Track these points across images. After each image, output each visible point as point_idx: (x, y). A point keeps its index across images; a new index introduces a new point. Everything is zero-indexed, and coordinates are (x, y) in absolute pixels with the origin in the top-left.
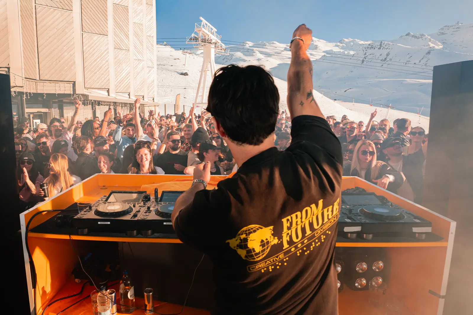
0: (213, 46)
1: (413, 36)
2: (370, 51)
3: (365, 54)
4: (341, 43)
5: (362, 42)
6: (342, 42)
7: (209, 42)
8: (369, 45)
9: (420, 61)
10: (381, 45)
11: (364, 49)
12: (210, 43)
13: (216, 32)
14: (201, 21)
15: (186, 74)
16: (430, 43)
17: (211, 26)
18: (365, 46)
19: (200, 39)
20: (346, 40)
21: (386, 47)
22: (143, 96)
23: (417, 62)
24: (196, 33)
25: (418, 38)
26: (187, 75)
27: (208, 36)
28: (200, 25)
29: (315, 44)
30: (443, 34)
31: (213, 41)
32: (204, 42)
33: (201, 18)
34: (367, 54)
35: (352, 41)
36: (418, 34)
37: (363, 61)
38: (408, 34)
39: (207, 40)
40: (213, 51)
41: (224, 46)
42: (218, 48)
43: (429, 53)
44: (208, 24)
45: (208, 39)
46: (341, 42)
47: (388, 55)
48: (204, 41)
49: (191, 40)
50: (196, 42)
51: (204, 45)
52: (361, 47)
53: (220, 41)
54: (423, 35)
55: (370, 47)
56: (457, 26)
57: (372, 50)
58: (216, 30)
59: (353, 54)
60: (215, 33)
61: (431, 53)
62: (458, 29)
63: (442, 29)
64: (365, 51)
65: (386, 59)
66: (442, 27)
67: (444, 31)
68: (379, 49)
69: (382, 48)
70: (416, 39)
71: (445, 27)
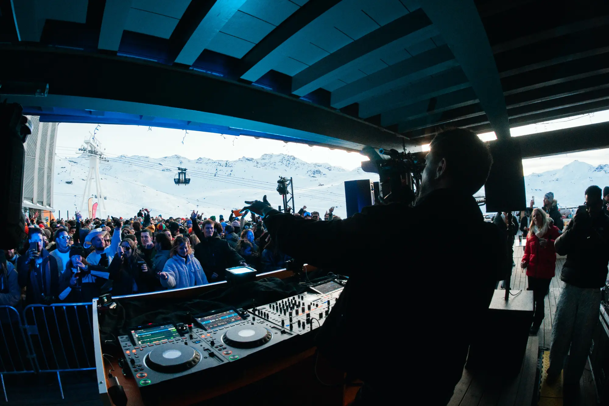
0: (98, 157)
1: (247, 159)
2: (219, 168)
4: (199, 160)
10: (227, 164)
11: (215, 166)
12: (96, 154)
15: (71, 183)
16: (257, 165)
18: (216, 164)
19: (87, 150)
21: (230, 166)
27: (95, 148)
30: (264, 159)
31: (99, 153)
32: (91, 153)
34: (218, 170)
36: (249, 158)
37: (215, 175)
38: (243, 158)
39: (94, 152)
47: (232, 171)
49: (80, 150)
51: (91, 155)
52: (213, 165)
54: (252, 159)
55: (219, 164)
57: (222, 167)
64: (216, 168)
65: (230, 174)
66: (263, 154)
67: (264, 157)
68: (226, 166)
69: (227, 166)
70: (249, 161)
71: (265, 154)
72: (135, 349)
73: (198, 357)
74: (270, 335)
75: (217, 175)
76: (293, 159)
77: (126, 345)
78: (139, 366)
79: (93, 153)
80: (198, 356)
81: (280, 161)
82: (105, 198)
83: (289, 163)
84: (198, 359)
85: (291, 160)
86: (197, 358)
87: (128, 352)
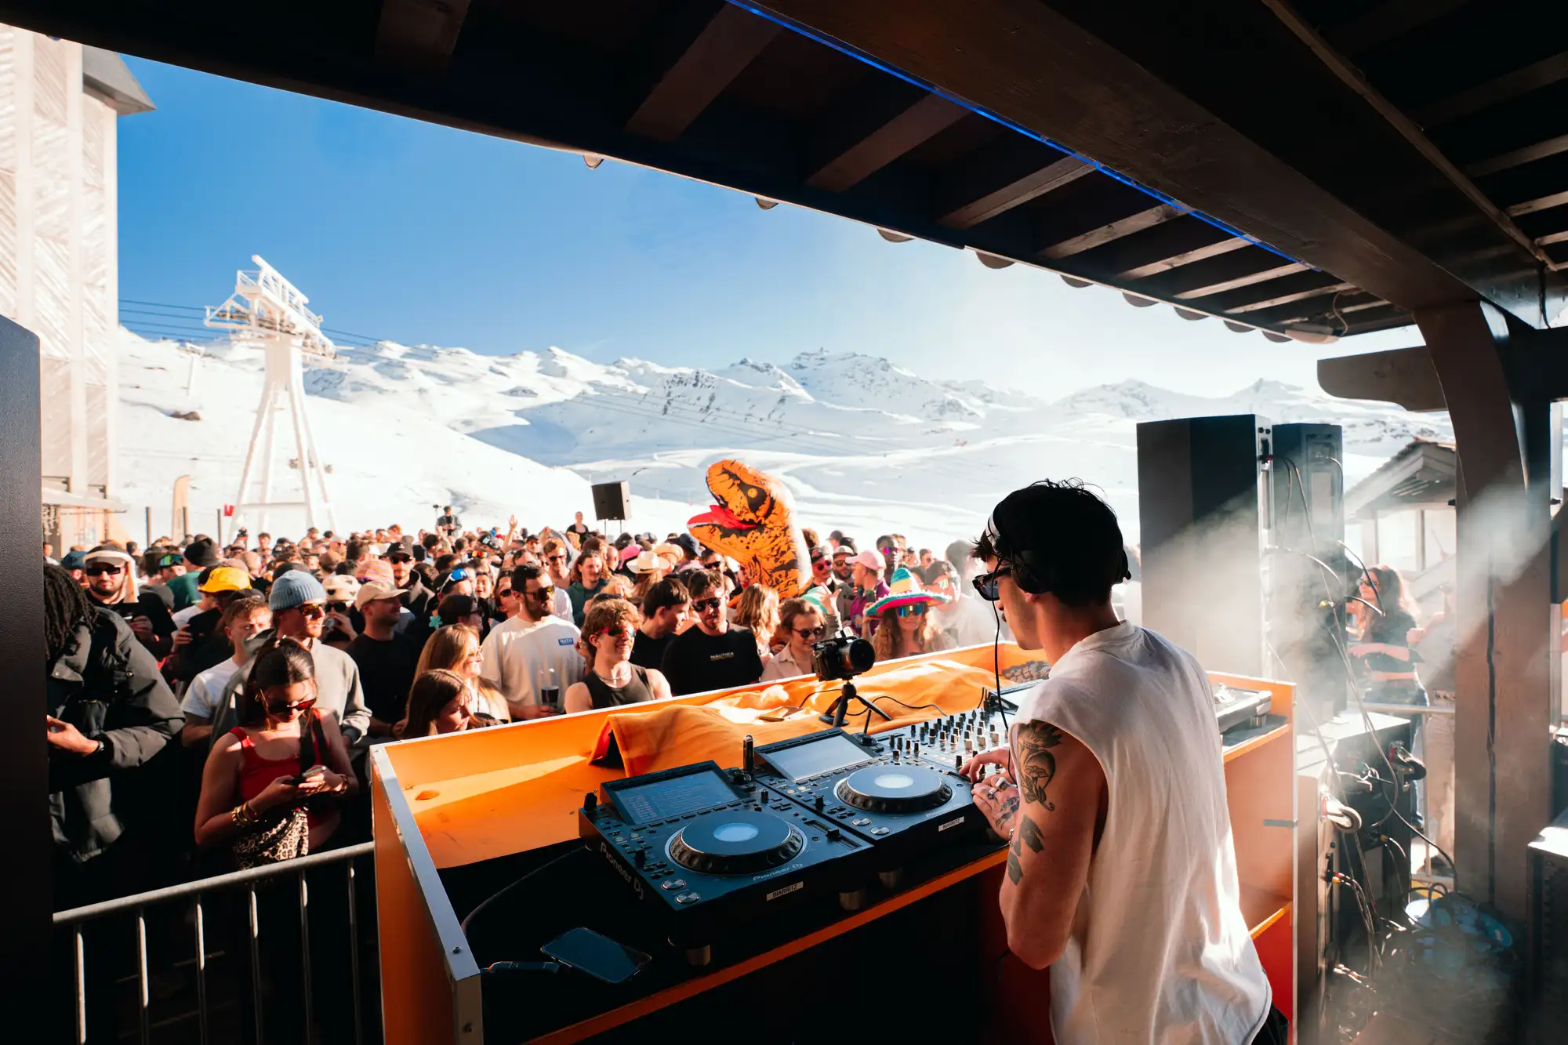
0: (298, 342)
1: (753, 366)
2: (677, 390)
3: (669, 394)
4: (618, 367)
5: (660, 370)
6: (620, 364)
7: (285, 329)
8: (675, 376)
9: (769, 416)
10: (697, 379)
11: (665, 384)
12: (288, 332)
13: (305, 305)
14: (258, 268)
15: (191, 416)
16: (782, 382)
17: (290, 286)
18: (666, 378)
19: (252, 318)
20: (627, 361)
21: (707, 384)
22: (68, 479)
23: (765, 416)
24: (239, 299)
25: (761, 371)
26: (197, 419)
27: (282, 313)
28: (255, 278)
29: (561, 363)
30: (801, 367)
31: (298, 329)
32: (268, 328)
33: (258, 260)
34: (672, 396)
35: (640, 366)
36: (760, 364)
37: (665, 410)
38: (743, 362)
39: (279, 324)
40: (296, 356)
41: (331, 347)
42: (313, 350)
43: (782, 400)
44: (282, 280)
45: (282, 321)
46: (617, 363)
47: (712, 399)
48: (266, 323)
49: (223, 316)
50: (241, 323)
51: (269, 336)
52: (659, 379)
53: (318, 332)
54: (768, 366)
55: (677, 380)
56: (821, 357)
57: (681, 386)
58: (307, 301)
59: (644, 392)
60: (302, 307)
61: (786, 402)
62: (822, 362)
63: (799, 358)
64: (668, 390)
65: (708, 407)
66: (798, 354)
67: (803, 362)
68: (695, 385)
69: (699, 384)
70: (758, 373)
71: (803, 354)
72: (637, 830)
73: (796, 842)
74: (948, 792)
75: (669, 411)
76: (883, 369)
77: (607, 826)
78: (659, 867)
79: (278, 327)
80: (797, 840)
81: (846, 375)
82: (328, 469)
83: (872, 381)
84: (795, 848)
85: (879, 373)
86: (793, 846)
87: (619, 839)
